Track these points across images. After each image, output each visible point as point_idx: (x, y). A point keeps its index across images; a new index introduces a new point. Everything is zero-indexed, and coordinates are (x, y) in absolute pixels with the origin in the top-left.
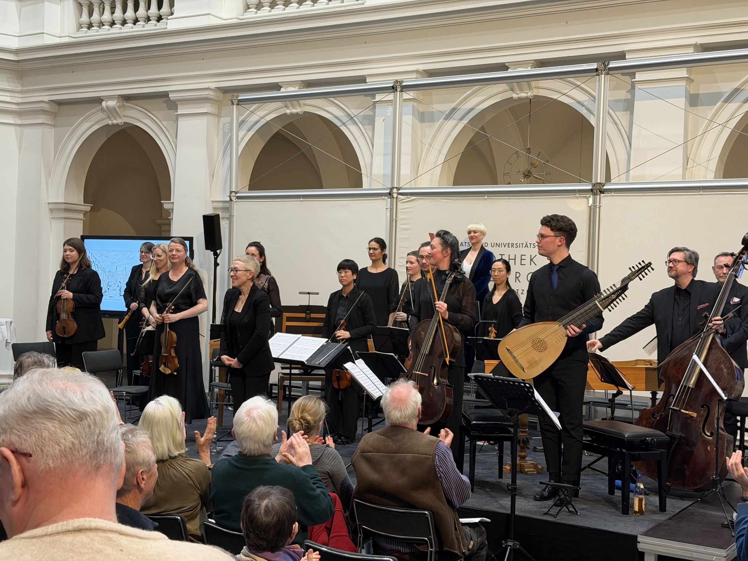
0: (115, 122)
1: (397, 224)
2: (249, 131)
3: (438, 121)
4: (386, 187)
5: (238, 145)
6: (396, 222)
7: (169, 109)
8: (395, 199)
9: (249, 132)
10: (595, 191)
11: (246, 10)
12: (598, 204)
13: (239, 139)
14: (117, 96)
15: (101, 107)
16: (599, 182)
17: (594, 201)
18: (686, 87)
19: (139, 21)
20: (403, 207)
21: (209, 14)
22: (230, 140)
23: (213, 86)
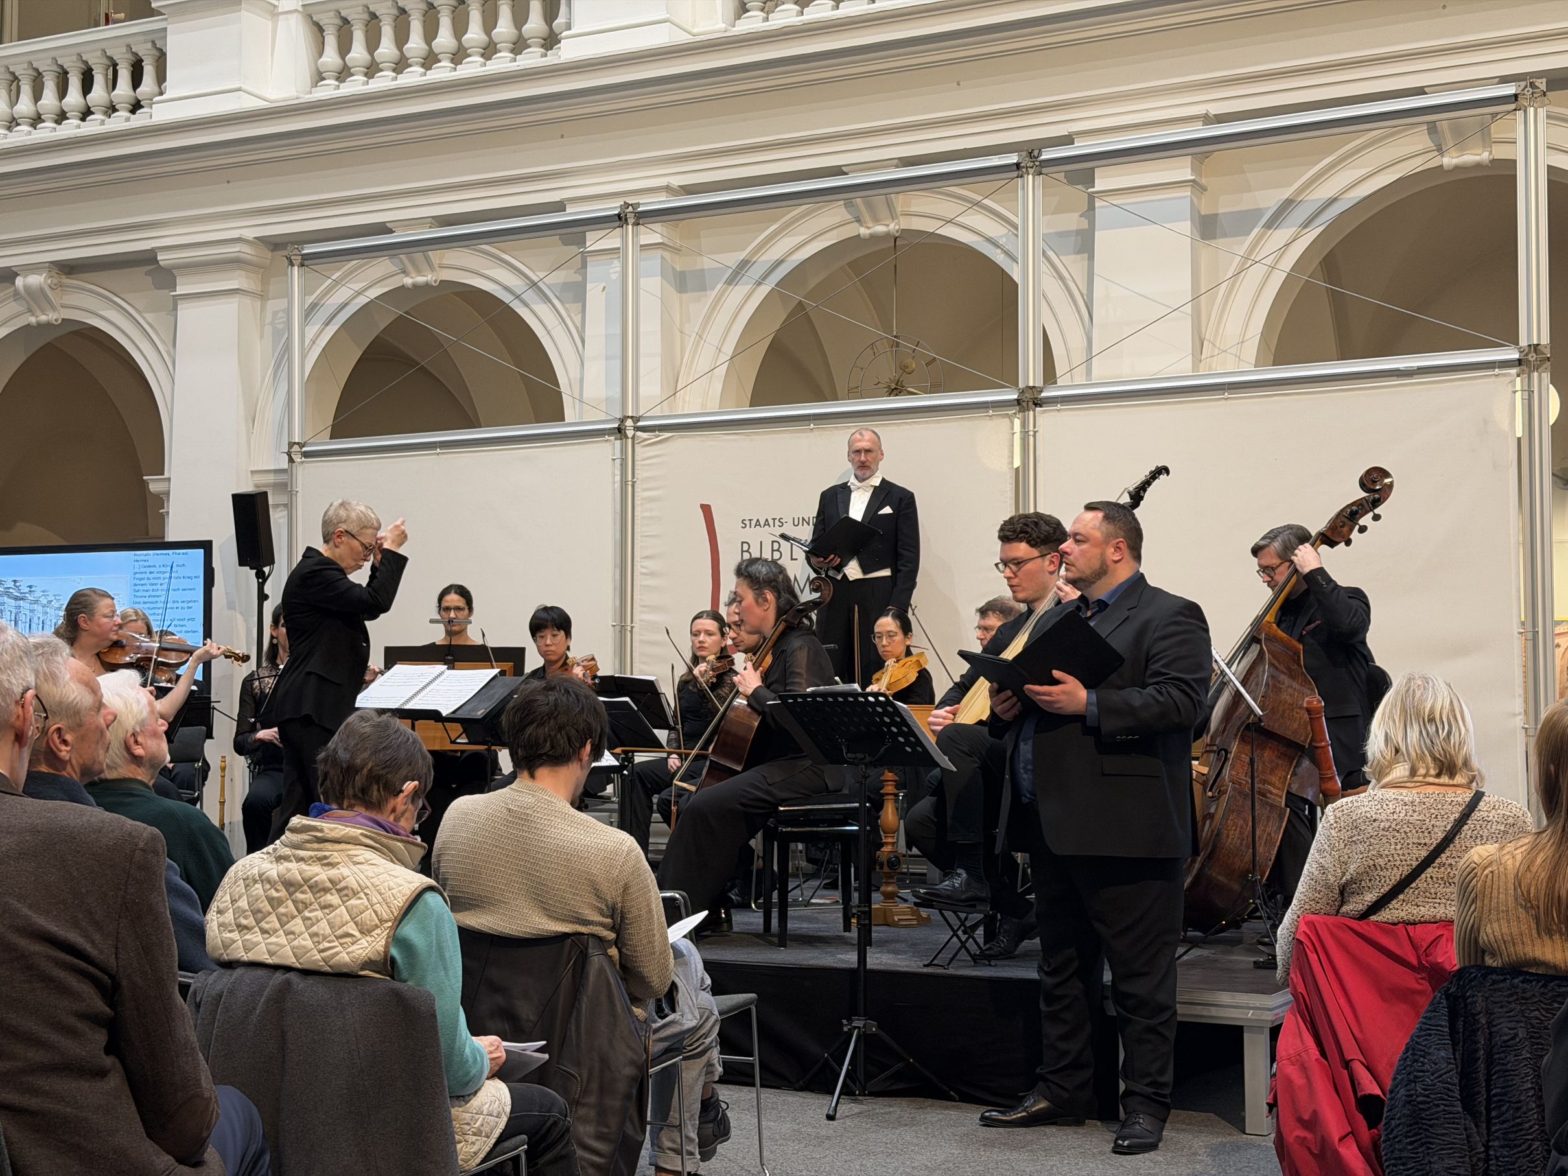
0: (43, 318)
1: (636, 490)
2: (327, 325)
3: (713, 288)
4: (611, 418)
5: (303, 357)
6: (633, 486)
7: (157, 288)
8: (630, 441)
9: (328, 327)
10: (1024, 404)
11: (318, 82)
12: (1031, 428)
13: (307, 341)
14: (47, 265)
15: (13, 289)
16: (1031, 384)
17: (1024, 425)
18: (1192, 200)
19: (93, 113)
20: (647, 455)
21: (239, 90)
22: (288, 347)
23: (250, 234)
